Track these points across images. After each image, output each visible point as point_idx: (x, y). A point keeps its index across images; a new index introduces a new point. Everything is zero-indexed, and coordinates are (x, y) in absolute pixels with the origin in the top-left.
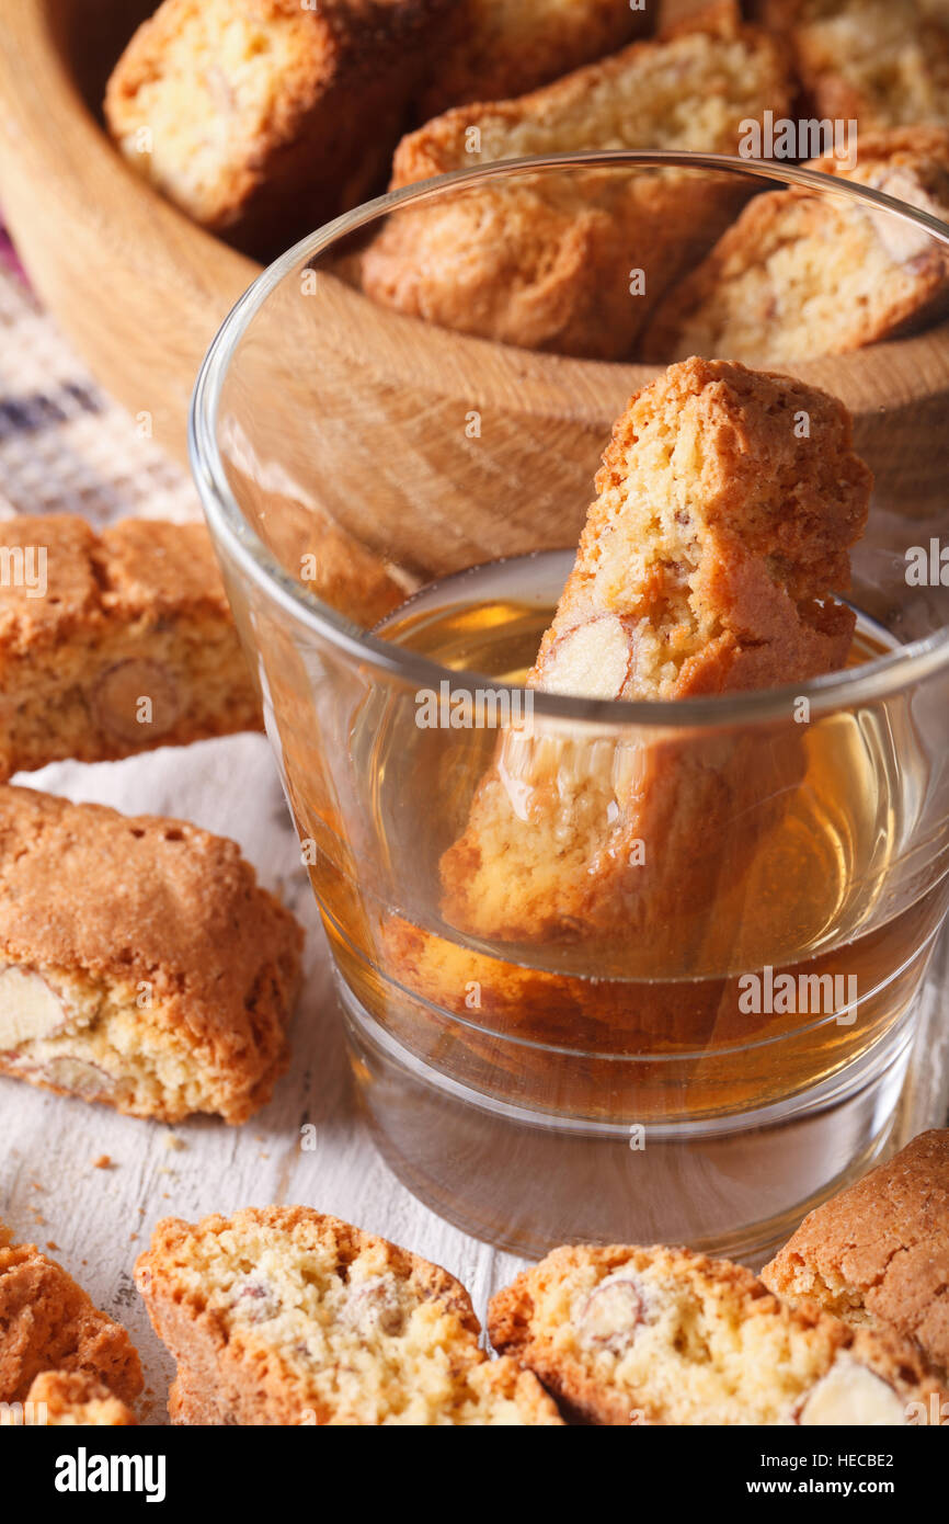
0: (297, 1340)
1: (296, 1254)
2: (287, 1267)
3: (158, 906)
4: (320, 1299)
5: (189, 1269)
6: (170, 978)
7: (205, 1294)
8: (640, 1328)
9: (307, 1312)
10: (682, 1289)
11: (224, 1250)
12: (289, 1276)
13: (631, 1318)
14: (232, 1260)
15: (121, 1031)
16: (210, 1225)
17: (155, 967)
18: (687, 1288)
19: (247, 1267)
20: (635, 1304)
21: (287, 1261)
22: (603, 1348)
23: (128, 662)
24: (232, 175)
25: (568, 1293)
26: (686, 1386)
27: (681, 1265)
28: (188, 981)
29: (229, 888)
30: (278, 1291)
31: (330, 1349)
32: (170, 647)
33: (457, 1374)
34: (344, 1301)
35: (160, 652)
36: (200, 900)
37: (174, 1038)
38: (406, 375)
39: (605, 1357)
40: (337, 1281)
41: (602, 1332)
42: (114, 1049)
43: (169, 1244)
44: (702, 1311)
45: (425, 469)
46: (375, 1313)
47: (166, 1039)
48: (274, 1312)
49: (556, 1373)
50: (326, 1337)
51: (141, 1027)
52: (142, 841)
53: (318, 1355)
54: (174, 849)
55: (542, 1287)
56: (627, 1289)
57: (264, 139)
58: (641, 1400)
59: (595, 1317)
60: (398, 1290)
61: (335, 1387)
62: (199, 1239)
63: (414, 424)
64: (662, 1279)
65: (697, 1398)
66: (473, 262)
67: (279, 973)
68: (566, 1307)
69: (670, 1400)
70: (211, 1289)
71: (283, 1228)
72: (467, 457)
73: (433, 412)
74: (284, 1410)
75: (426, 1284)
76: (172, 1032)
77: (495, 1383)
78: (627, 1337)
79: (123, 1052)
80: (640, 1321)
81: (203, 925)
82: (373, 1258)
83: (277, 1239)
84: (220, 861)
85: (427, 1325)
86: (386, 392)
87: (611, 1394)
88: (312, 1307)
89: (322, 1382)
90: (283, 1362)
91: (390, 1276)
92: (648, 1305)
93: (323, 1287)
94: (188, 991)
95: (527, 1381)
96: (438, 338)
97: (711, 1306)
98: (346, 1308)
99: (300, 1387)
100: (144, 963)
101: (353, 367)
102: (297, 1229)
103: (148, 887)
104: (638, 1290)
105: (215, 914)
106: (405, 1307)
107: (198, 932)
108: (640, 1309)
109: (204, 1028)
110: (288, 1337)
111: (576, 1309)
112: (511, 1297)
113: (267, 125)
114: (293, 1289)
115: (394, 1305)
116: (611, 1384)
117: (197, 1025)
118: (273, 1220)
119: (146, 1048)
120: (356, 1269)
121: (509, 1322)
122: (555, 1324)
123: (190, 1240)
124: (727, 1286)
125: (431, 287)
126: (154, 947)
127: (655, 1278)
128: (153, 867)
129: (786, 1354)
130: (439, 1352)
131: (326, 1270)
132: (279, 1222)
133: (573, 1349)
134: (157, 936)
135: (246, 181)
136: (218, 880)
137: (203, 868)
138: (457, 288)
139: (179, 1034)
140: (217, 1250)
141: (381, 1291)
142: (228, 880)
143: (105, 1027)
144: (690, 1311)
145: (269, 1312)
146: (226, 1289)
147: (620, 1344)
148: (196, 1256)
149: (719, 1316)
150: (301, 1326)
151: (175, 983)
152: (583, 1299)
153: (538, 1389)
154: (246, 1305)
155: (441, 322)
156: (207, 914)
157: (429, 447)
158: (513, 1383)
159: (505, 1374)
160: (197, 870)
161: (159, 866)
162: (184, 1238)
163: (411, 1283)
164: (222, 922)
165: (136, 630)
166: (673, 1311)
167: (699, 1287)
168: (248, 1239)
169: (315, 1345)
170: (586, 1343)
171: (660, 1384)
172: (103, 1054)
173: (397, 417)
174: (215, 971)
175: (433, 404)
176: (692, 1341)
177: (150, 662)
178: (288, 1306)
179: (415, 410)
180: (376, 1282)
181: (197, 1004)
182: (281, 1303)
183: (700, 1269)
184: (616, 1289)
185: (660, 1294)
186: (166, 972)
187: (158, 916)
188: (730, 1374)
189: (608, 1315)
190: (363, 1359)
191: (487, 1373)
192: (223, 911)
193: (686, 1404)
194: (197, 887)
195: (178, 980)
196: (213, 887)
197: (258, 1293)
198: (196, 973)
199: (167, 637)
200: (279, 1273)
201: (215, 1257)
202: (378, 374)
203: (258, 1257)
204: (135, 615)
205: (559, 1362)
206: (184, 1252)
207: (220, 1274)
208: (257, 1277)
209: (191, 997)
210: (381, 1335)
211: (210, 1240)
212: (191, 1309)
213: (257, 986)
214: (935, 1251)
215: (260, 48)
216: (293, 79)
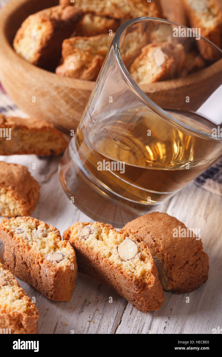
0: (26, 237)
1: (28, 224)
2: (26, 226)
3: (11, 175)
6: (12, 187)
7: (9, 229)
8: (90, 235)
9: (29, 233)
10: (98, 228)
12: (26, 227)
13: (88, 233)
14: (15, 225)
15: (2, 198)
17: (9, 185)
18: (99, 228)
19: (18, 226)
20: (90, 230)
22: (83, 238)
25: (77, 229)
26: (98, 244)
27: (99, 224)
28: (15, 188)
29: (25, 174)
30: (23, 229)
31: (32, 238)
33: (55, 244)
34: (36, 232)
36: (19, 175)
38: (61, 84)
39: (83, 240)
40: (35, 229)
41: (83, 235)
43: (4, 222)
44: (102, 232)
45: (65, 103)
46: (41, 234)
48: (22, 233)
49: (74, 243)
51: (6, 197)
53: (29, 239)
54: (15, 167)
55: (73, 229)
56: (88, 228)
57: (41, 46)
58: (89, 246)
59: (82, 233)
60: (46, 230)
61: (32, 244)
62: (10, 221)
63: (62, 94)
64: (95, 226)
65: (99, 246)
67: (34, 191)
68: (77, 232)
69: (94, 246)
71: (26, 220)
73: (66, 91)
74: (22, 248)
75: (51, 229)
76: (12, 198)
77: (62, 245)
78: (87, 236)
79: (3, 202)
80: (90, 233)
81: (19, 179)
82: (42, 225)
84: (24, 169)
85: (51, 236)
86: (57, 88)
87: (83, 245)
88: (30, 232)
89: (30, 243)
90: (23, 240)
91: (45, 228)
92: (92, 231)
93: (32, 230)
94: (15, 190)
95: (68, 244)
96: (69, 79)
97: (103, 231)
99: (25, 244)
100: (7, 185)
102: (29, 221)
103: (9, 172)
104: (90, 228)
106: (47, 233)
108: (90, 231)
109: (18, 197)
110: (24, 236)
111: (78, 232)
112: (67, 231)
113: (41, 43)
114: (26, 229)
115: (45, 233)
116: (84, 244)
118: (24, 219)
119: (7, 201)
120: (38, 227)
121: (66, 236)
122: (75, 235)
124: (107, 228)
125: (68, 72)
126: (9, 182)
127: (94, 226)
129: (116, 238)
130: (53, 240)
131: (33, 227)
133: (78, 239)
134: (10, 180)
135: (38, 55)
137: (20, 170)
141: (43, 230)
142: (25, 172)
144: (100, 232)
146: (14, 229)
147: (86, 238)
148: (9, 224)
149: (105, 233)
150: (27, 235)
151: (13, 189)
152: (80, 230)
153: (70, 245)
154: (17, 231)
155: (69, 77)
156: (20, 177)
157: (65, 99)
158: (66, 245)
159: (64, 243)
161: (12, 170)
162: (7, 221)
163: (49, 229)
164: (23, 179)
166: (96, 232)
167: (102, 228)
168: (19, 222)
169: (29, 237)
170: (80, 238)
171: (93, 244)
173: (59, 93)
174: (21, 187)
175: (66, 89)
176: (100, 237)
178: (25, 232)
179: (62, 91)
180: (42, 229)
181: (17, 193)
183: (102, 225)
184: (86, 228)
185: (94, 229)
187: (11, 177)
188: (106, 242)
189: (84, 233)
190: (38, 240)
191: (61, 243)
192: (23, 177)
193: (97, 247)
194: (18, 173)
196: (22, 173)
197: (20, 229)
198: (17, 187)
200: (24, 227)
202: (55, 85)
203: (20, 225)
205: (75, 241)
207: (13, 227)
208: (20, 227)
210: (42, 237)
212: (7, 231)
213: (29, 192)
214: (148, 227)
215: (40, 28)
216: (46, 34)
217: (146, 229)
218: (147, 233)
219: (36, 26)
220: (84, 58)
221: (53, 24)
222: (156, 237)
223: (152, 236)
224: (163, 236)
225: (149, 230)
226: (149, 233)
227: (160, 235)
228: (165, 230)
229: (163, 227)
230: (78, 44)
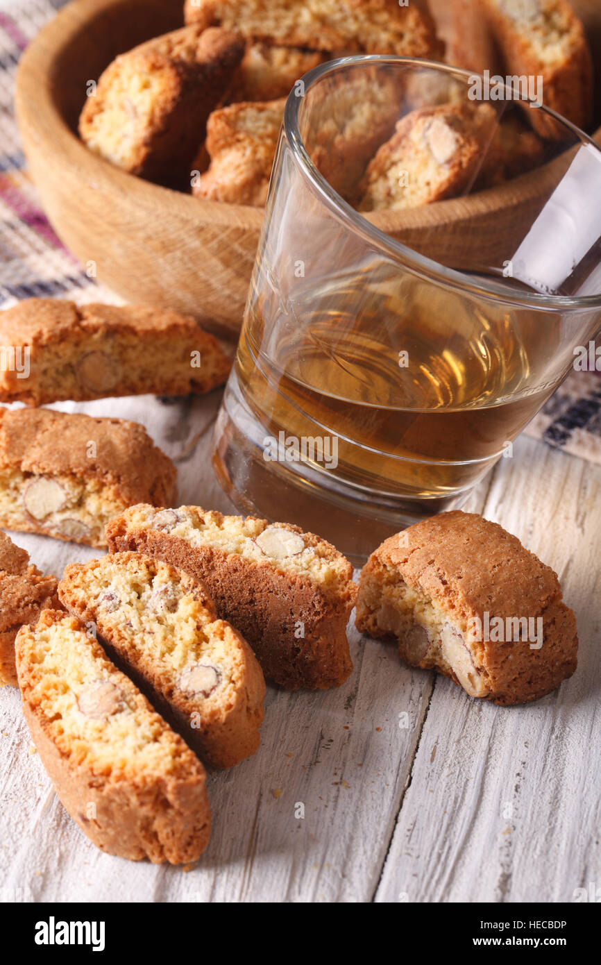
1: (128, 576)
2: (124, 583)
3: (108, 448)
4: (139, 597)
5: (79, 589)
6: (114, 477)
7: (86, 601)
9: (131, 606)
11: (95, 577)
12: (124, 587)
14: (100, 581)
15: (92, 504)
16: (90, 566)
17: (107, 473)
19: (107, 584)
21: (123, 580)
23: (93, 352)
24: (137, 149)
28: (122, 479)
29: (140, 442)
30: (119, 595)
31: (141, 623)
32: (113, 347)
33: (199, 629)
34: (149, 597)
35: (107, 348)
36: (127, 446)
37: (116, 504)
38: (210, 220)
40: (148, 587)
42: (89, 513)
43: (71, 577)
45: (220, 267)
46: (162, 601)
47: (113, 505)
48: (116, 608)
50: (140, 615)
51: (101, 500)
52: (100, 425)
53: (135, 626)
54: (116, 427)
57: (150, 129)
60: (174, 590)
62: (85, 573)
63: (214, 244)
66: (241, 173)
70: (89, 598)
71: (123, 563)
72: (240, 256)
73: (223, 236)
75: (186, 585)
76: (115, 501)
79: (93, 514)
81: (129, 456)
82: (163, 575)
83: (120, 569)
84: (136, 431)
85: (186, 606)
86: (201, 230)
88: (134, 602)
89: (137, 640)
90: (119, 632)
91: (170, 584)
93: (141, 591)
94: (122, 483)
96: (227, 206)
98: (150, 601)
100: (101, 471)
101: (185, 222)
102: (129, 564)
103: (103, 441)
105: (134, 452)
106: (177, 597)
107: (126, 459)
109: (130, 499)
113: (151, 122)
114: (125, 594)
115: (172, 597)
117: (126, 497)
118: (118, 560)
119: (104, 511)
120: (156, 580)
123: (81, 574)
125: (223, 188)
126: (106, 464)
128: (106, 433)
130: (190, 618)
131: (143, 582)
132: (121, 562)
134: (108, 460)
135: (143, 151)
136: (136, 439)
137: (129, 434)
138: (235, 186)
139: (119, 502)
140: (93, 578)
141: (166, 591)
142: (140, 439)
143: (84, 503)
145: (115, 607)
146: (96, 597)
148: (83, 581)
150: (128, 612)
151: (116, 479)
154: (105, 604)
155: (227, 200)
156: (131, 452)
157: (222, 255)
160: (126, 435)
161: (108, 434)
162: (78, 574)
163: (180, 585)
164: (138, 455)
165: (96, 337)
168: (106, 571)
169: (135, 621)
172: (84, 516)
173: (205, 242)
174: (134, 475)
175: (223, 231)
177: (103, 353)
178: (123, 603)
179: (214, 236)
180: (164, 585)
181: (126, 489)
182: (120, 601)
186: (112, 474)
187: (108, 452)
190: (157, 626)
191: (212, 628)
192: (138, 450)
194: (126, 441)
195: (117, 478)
196: (133, 441)
197: (111, 598)
198: (125, 476)
199: (111, 341)
200: (120, 587)
201: (92, 581)
202: (196, 222)
203: (111, 579)
204: (95, 330)
206: (77, 581)
207: (94, 590)
208: (111, 589)
209: (123, 486)
210: (166, 612)
211: (89, 574)
212: (79, 609)
214: (432, 548)
215: (146, 86)
216: (162, 99)
217: (427, 555)
218: (426, 563)
219: (136, 82)
220: (262, 153)
221: (178, 74)
222: (449, 573)
223: (438, 570)
224: (464, 571)
225: (432, 557)
226: (432, 562)
227: (458, 569)
228: (470, 556)
229: (467, 550)
230: (244, 119)
